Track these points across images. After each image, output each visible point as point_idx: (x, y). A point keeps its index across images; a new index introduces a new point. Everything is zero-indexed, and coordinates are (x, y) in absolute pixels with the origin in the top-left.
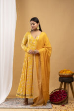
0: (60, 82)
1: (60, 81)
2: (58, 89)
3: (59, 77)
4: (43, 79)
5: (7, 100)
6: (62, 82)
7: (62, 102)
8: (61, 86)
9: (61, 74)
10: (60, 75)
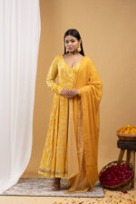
0: (119, 150)
1: (119, 146)
2: (115, 162)
3: (118, 139)
4: (86, 143)
5: (22, 180)
6: (123, 150)
7: (122, 186)
8: (121, 156)
9: (121, 134)
10: (119, 136)
